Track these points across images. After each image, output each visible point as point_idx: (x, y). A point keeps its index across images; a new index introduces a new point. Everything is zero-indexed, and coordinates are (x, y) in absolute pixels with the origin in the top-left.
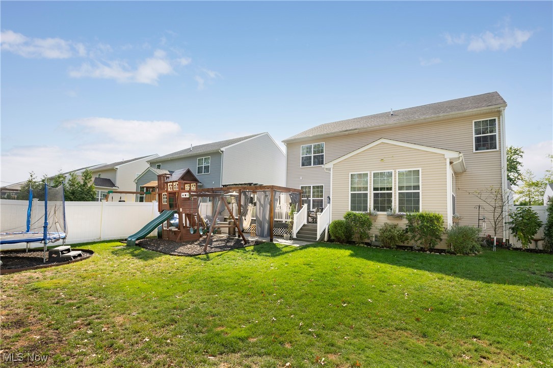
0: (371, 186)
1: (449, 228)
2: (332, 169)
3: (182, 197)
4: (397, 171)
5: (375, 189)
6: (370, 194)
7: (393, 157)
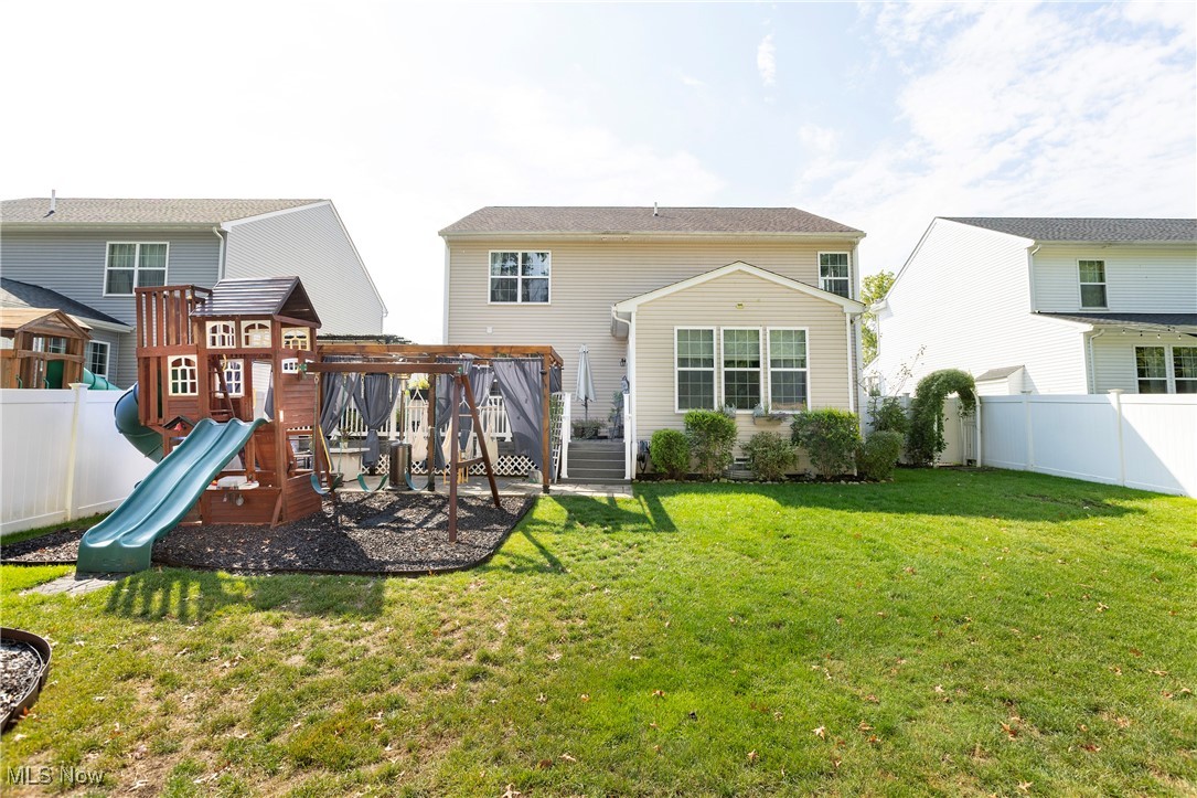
0: (719, 356)
1: (863, 438)
2: (633, 317)
3: (284, 371)
4: (768, 329)
5: (728, 363)
6: (719, 373)
7: (759, 301)
